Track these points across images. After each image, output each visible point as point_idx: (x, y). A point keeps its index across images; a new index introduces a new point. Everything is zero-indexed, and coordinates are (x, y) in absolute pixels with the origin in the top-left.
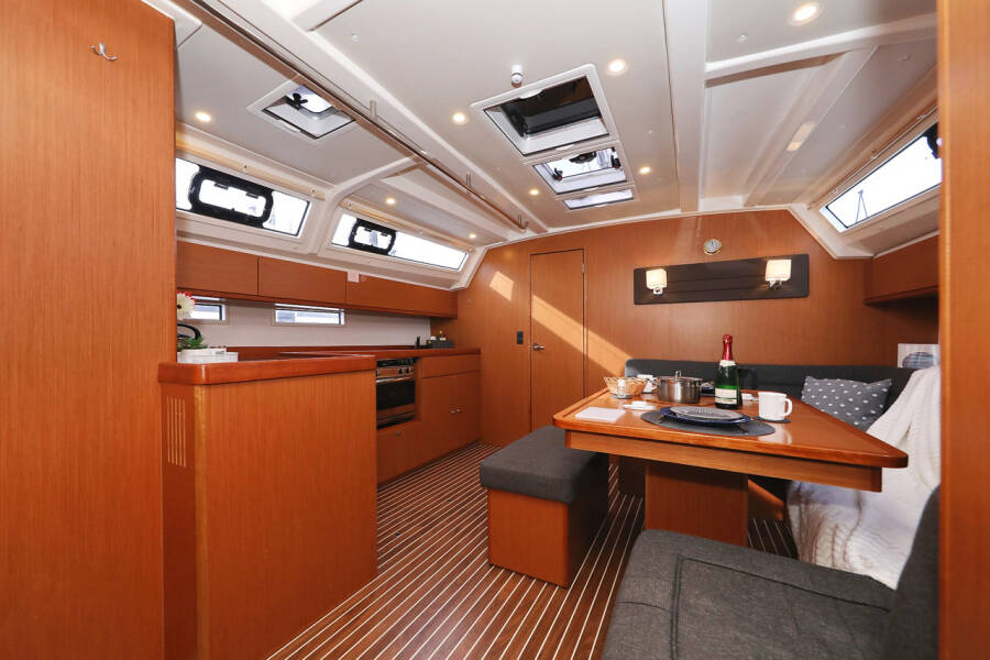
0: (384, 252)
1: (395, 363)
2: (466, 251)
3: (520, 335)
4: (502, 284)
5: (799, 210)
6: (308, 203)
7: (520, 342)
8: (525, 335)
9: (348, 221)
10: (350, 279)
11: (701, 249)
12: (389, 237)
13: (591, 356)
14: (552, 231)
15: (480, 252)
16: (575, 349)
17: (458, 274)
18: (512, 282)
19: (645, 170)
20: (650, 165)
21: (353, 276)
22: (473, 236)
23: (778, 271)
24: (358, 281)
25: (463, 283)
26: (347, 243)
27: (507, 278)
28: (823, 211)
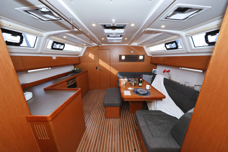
0: (62, 50)
1: (72, 79)
2: (82, 47)
3: (97, 67)
4: (91, 56)
5: (145, 47)
6: (37, 37)
7: (97, 69)
8: (98, 68)
9: (51, 42)
10: (53, 58)
11: (130, 52)
12: (63, 46)
13: (111, 71)
14: (103, 45)
15: (85, 47)
16: (108, 70)
17: (80, 53)
18: (94, 55)
19: (126, 39)
20: (127, 38)
21: (54, 58)
22: (85, 45)
23: (141, 57)
24: (55, 58)
25: (81, 55)
26: (51, 48)
27: (93, 55)
28: (148, 48)
